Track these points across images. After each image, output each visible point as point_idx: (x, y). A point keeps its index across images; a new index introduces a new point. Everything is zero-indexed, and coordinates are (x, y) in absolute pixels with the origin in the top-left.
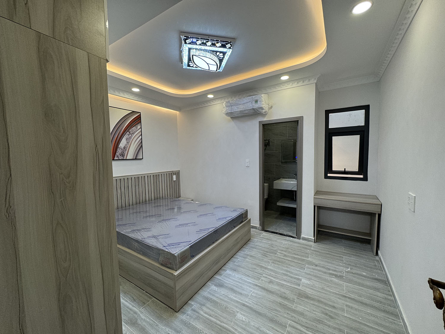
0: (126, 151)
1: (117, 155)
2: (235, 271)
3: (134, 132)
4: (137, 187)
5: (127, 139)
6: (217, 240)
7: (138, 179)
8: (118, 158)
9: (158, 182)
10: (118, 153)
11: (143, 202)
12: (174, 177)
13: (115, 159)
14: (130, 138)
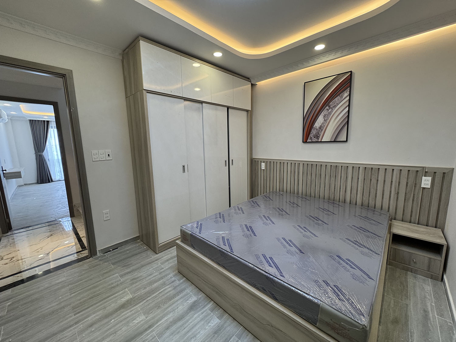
0: (322, 131)
1: (310, 137)
3: (337, 104)
4: (333, 179)
5: (324, 116)
8: (312, 140)
10: (312, 134)
11: (339, 202)
13: (308, 141)
14: (330, 113)
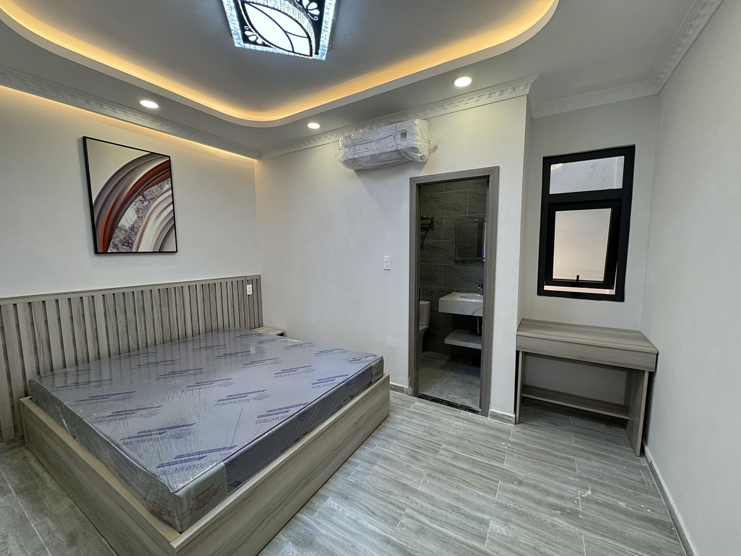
0: (136, 234)
1: (113, 243)
2: (346, 498)
3: (156, 196)
4: (165, 309)
5: (138, 211)
6: (306, 433)
7: (166, 291)
8: (118, 249)
9: (213, 299)
10: (116, 239)
11: (179, 339)
12: (249, 289)
13: (108, 251)
14: (146, 208)
